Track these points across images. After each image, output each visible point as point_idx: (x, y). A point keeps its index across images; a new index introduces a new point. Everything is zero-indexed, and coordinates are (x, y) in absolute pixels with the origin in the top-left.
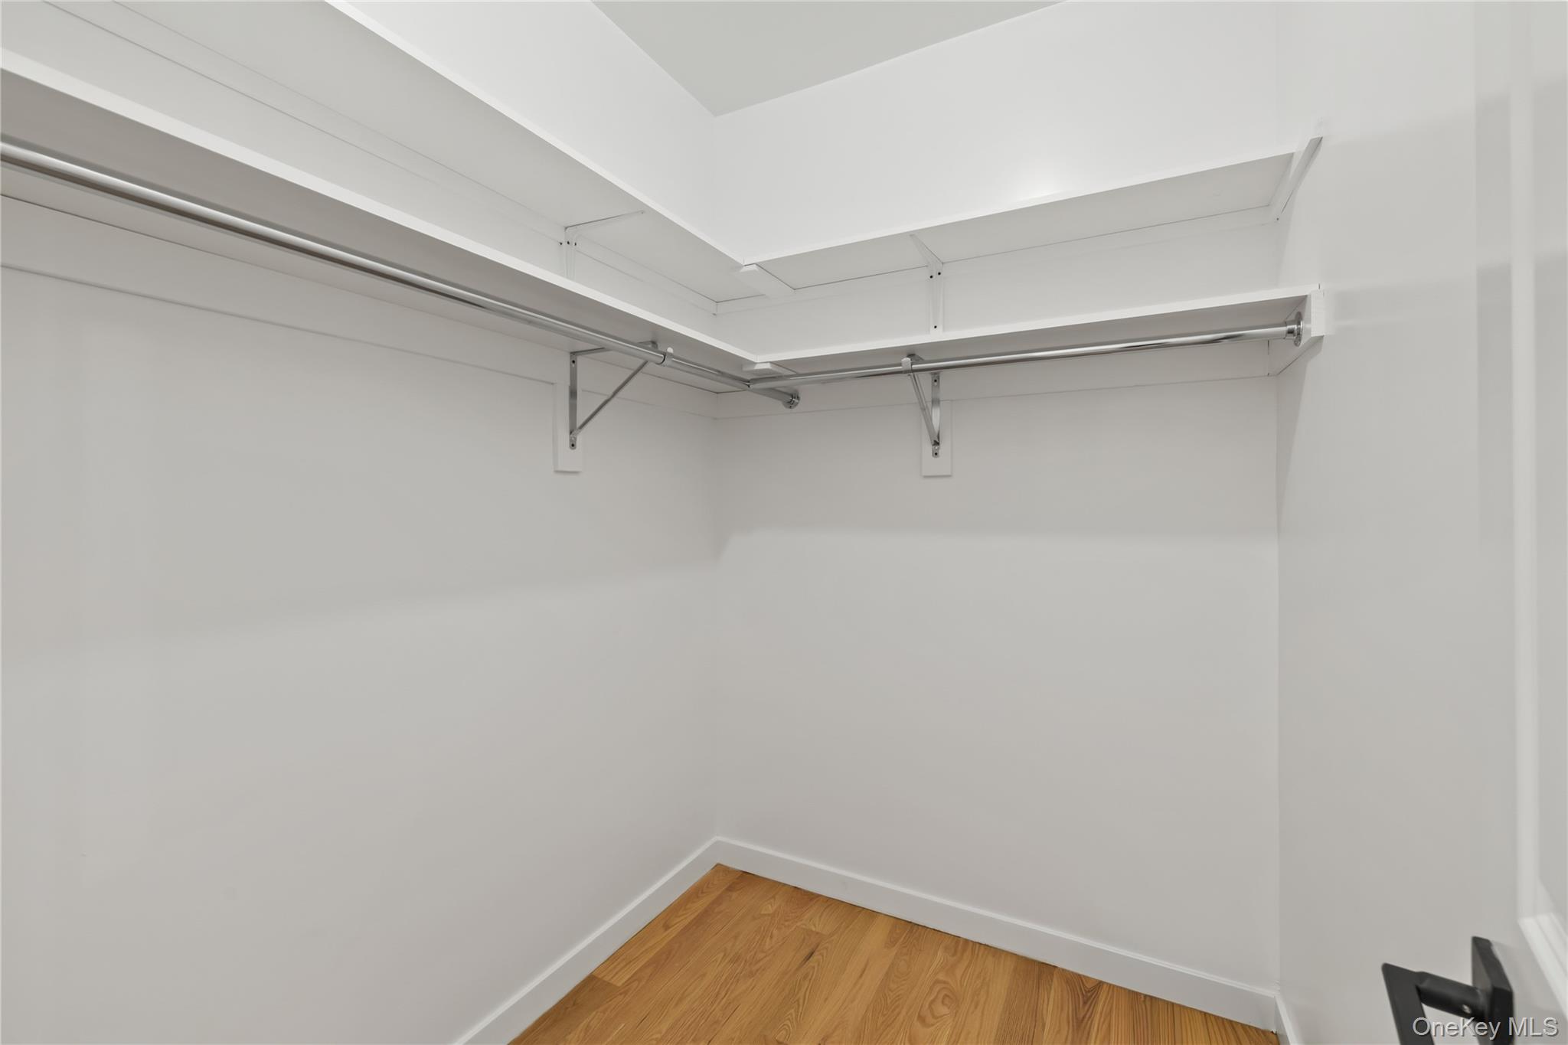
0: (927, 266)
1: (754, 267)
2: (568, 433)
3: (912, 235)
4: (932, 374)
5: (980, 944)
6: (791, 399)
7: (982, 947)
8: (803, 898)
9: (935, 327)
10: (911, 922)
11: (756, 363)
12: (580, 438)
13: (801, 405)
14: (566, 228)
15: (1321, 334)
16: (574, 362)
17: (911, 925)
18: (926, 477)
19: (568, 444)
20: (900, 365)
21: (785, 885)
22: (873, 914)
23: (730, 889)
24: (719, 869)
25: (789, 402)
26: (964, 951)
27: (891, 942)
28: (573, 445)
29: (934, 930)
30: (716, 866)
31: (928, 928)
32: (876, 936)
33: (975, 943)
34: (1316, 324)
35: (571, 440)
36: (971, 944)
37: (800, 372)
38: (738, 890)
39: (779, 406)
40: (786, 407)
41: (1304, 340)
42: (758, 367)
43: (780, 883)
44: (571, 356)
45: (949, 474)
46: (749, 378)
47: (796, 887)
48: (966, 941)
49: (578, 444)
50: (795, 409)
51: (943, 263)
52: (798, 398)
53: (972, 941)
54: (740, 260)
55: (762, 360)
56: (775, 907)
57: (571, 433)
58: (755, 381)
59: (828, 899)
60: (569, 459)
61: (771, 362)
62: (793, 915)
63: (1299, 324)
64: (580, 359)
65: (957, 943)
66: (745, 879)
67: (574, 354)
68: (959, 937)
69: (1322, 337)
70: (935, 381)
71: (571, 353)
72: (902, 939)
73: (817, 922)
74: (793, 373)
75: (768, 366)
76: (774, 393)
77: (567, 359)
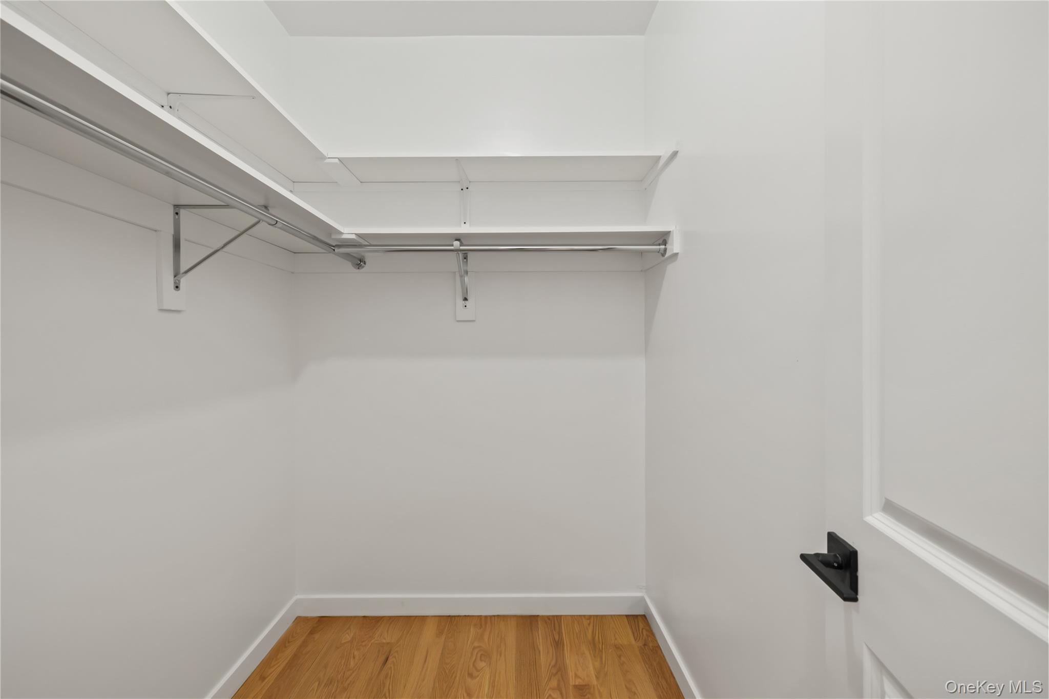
0: (459, 182)
1: (337, 160)
2: (173, 277)
3: (457, 160)
4: (463, 253)
5: (494, 616)
6: (360, 263)
7: (496, 617)
8: (371, 623)
9: (465, 223)
10: (449, 616)
11: (343, 233)
12: (184, 281)
13: (366, 268)
14: (169, 94)
15: (677, 252)
16: (177, 214)
17: (449, 618)
18: (458, 321)
19: (172, 286)
20: (452, 245)
21: (355, 617)
22: (423, 619)
23: (312, 633)
24: (300, 620)
25: (357, 264)
26: (486, 623)
27: (440, 633)
28: (177, 287)
29: (465, 616)
30: (297, 618)
31: (461, 616)
32: (429, 632)
33: (491, 616)
34: (675, 246)
35: (175, 283)
36: (489, 617)
37: (372, 243)
38: (320, 631)
39: (348, 266)
40: (355, 268)
41: (668, 254)
42: (344, 236)
43: (351, 617)
44: (174, 208)
45: (474, 319)
46: (334, 245)
47: (364, 617)
48: (486, 617)
49: (182, 286)
50: (362, 270)
51: (470, 182)
52: (365, 263)
53: (489, 616)
54: (325, 153)
55: (348, 231)
56: (352, 635)
57: (175, 276)
58: (339, 246)
59: (390, 617)
60: (172, 299)
61: (355, 234)
62: (367, 636)
63: (666, 245)
64: (183, 212)
65: (481, 619)
66: (323, 622)
67: (176, 206)
68: (481, 616)
69: (678, 253)
70: (465, 258)
71: (175, 206)
72: (447, 628)
73: (386, 636)
74: (368, 244)
75: (354, 237)
76: (348, 256)
77: (171, 211)
